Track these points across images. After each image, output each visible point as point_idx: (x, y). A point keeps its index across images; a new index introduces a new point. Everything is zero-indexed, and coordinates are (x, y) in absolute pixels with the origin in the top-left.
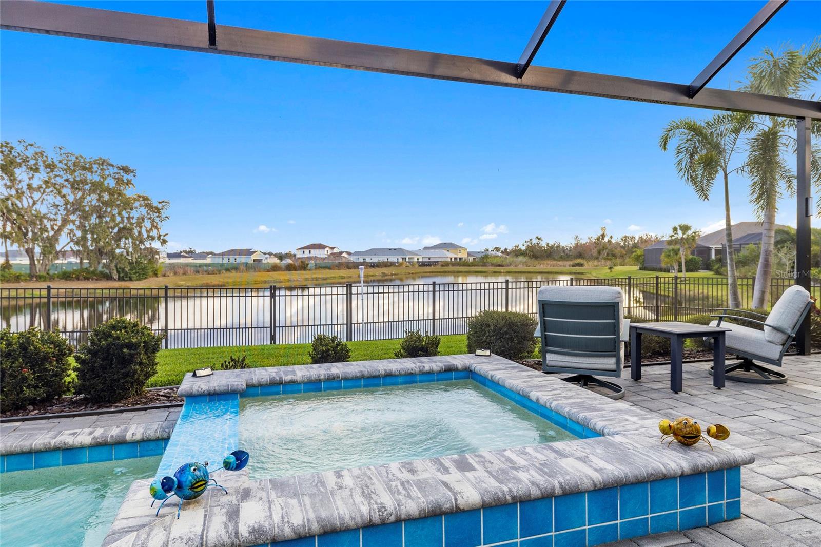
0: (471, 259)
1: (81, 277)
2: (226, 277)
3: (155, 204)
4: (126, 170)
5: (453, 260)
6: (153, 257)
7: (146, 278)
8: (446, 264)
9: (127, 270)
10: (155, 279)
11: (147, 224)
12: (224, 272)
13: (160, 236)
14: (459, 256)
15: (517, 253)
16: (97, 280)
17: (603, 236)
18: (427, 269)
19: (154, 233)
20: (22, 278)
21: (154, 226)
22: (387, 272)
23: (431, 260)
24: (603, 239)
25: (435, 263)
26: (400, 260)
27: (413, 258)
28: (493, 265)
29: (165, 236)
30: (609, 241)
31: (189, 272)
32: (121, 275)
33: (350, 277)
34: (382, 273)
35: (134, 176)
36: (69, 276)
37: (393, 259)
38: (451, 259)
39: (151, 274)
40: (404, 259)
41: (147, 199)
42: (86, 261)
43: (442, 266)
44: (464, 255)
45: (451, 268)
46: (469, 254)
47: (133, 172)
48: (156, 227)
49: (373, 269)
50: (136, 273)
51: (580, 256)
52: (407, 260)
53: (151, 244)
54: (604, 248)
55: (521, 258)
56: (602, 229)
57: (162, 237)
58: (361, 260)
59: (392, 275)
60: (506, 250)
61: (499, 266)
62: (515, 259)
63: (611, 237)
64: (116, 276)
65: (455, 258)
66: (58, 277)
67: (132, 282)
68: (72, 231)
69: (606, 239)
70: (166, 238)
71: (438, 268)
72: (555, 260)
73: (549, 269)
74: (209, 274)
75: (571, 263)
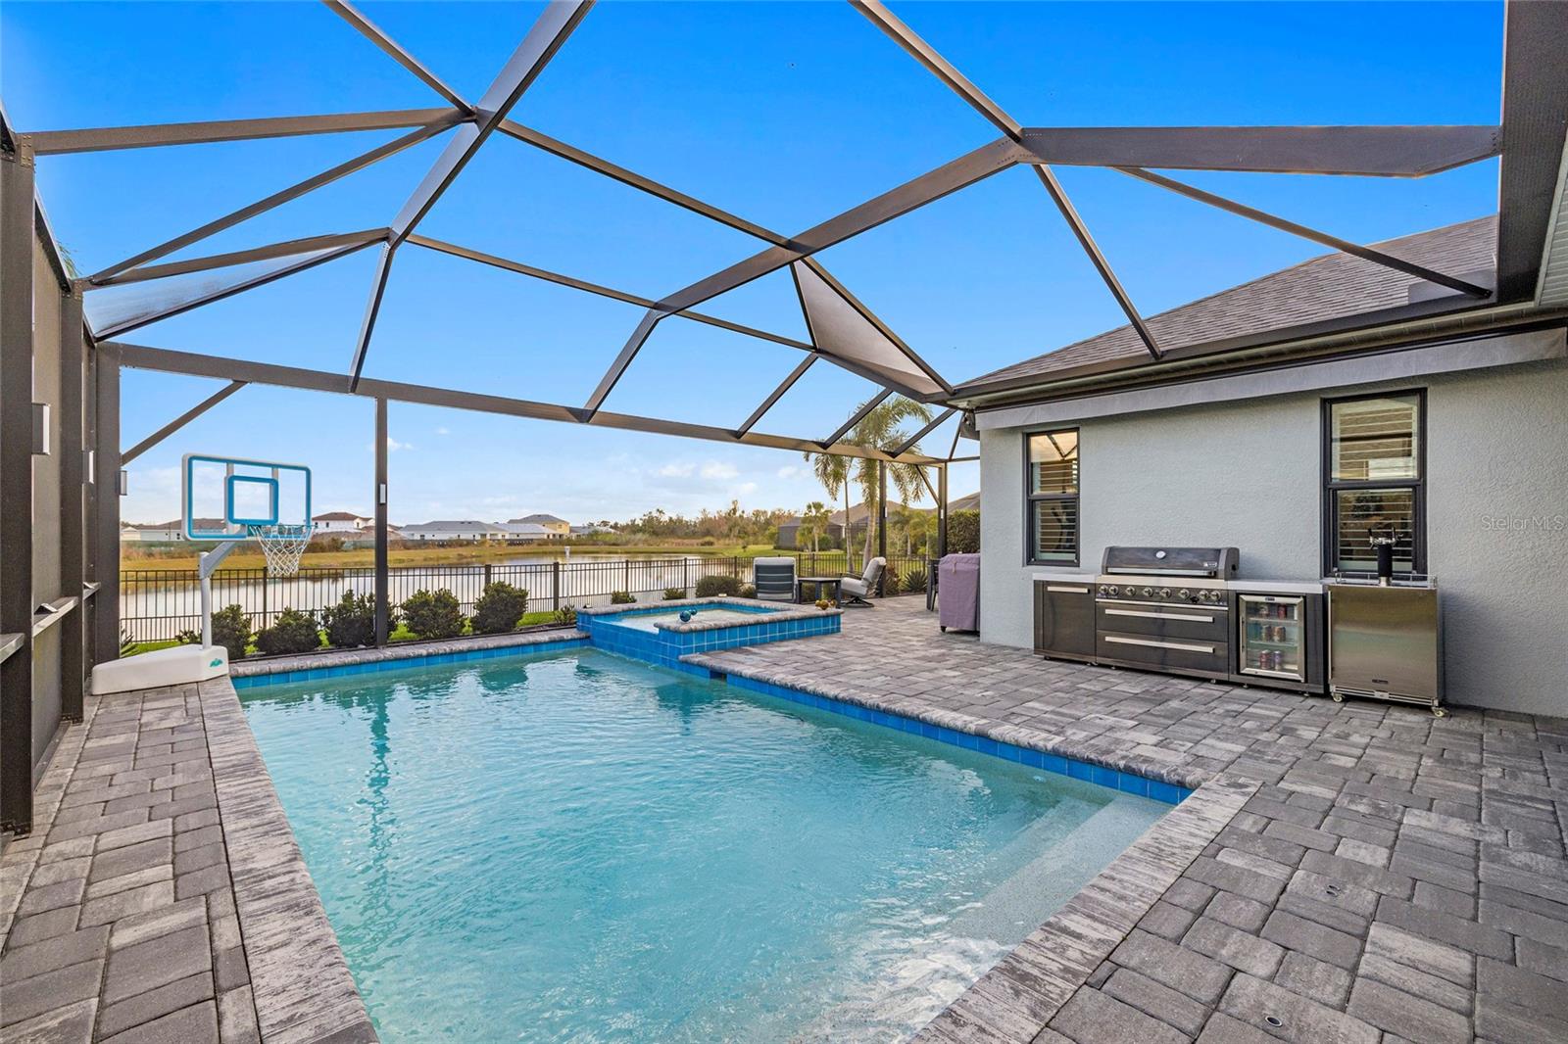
0: (574, 536)
5: (551, 537)
8: (543, 543)
14: (559, 531)
15: (633, 528)
17: (735, 510)
18: (520, 549)
22: (464, 554)
23: (521, 537)
24: (734, 513)
25: (529, 542)
26: (478, 537)
27: (496, 535)
28: (605, 543)
30: (741, 517)
33: (413, 560)
34: (459, 555)
37: (466, 536)
38: (548, 536)
40: (484, 535)
43: (539, 545)
44: (565, 531)
45: (550, 548)
46: (572, 530)
49: (442, 550)
51: (708, 533)
52: (488, 537)
54: (735, 524)
55: (639, 536)
56: (734, 503)
58: (417, 537)
59: (473, 557)
60: (616, 524)
61: (614, 544)
62: (633, 537)
63: (743, 512)
65: (554, 535)
69: (737, 514)
71: (533, 548)
72: (679, 538)
73: (674, 548)
75: (701, 541)
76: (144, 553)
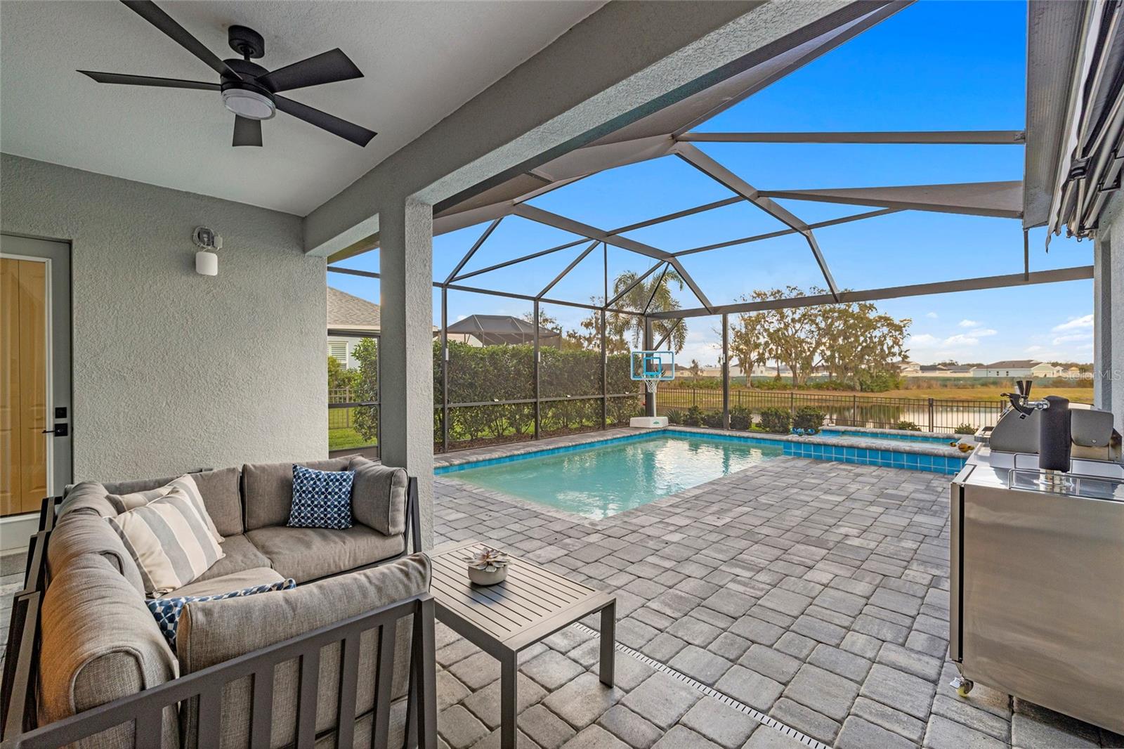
1: (830, 388)
2: (980, 392)
3: (896, 322)
6: (895, 372)
7: (887, 390)
9: (868, 383)
10: (897, 391)
11: (889, 341)
13: (902, 351)
16: (843, 390)
19: (896, 349)
20: (789, 386)
21: (896, 343)
29: (906, 352)
31: (934, 386)
32: (864, 387)
36: (821, 387)
39: (892, 387)
41: (890, 319)
42: (834, 374)
48: (897, 344)
50: (877, 385)
53: (892, 360)
57: (903, 353)
64: (858, 387)
66: (812, 387)
67: (874, 393)
68: (823, 351)
70: (907, 354)
74: (959, 388)
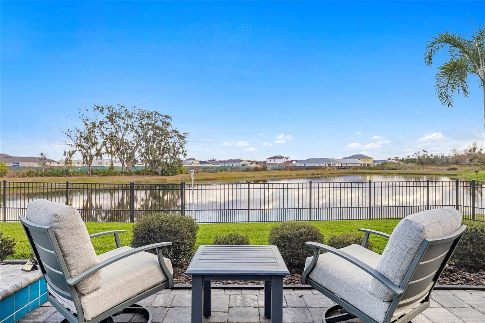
0: (375, 164)
1: (145, 174)
2: (218, 175)
3: (181, 134)
4: (167, 117)
5: (363, 165)
6: (180, 163)
7: (176, 174)
8: (356, 168)
9: (166, 170)
10: (181, 175)
11: (178, 145)
12: (219, 171)
13: (183, 151)
14: (367, 163)
15: (408, 161)
16: (152, 175)
17: (474, 149)
18: (343, 171)
19: (181, 150)
20: (118, 173)
21: (181, 146)
22: (315, 173)
23: (348, 165)
24: (474, 151)
25: (349, 167)
26: (327, 165)
27: (335, 164)
28: (389, 169)
29: (185, 152)
30: (479, 152)
31: (200, 171)
32: (164, 173)
33: (291, 175)
34: (312, 173)
35: (171, 120)
36: (139, 173)
37: (322, 165)
38: (361, 165)
39: (179, 172)
40: (329, 164)
41: (177, 132)
42: (148, 165)
43: (354, 169)
44: (370, 162)
45: (359, 171)
46: (374, 162)
47: (170, 118)
48: (182, 147)
49: (307, 171)
50: (171, 172)
51: (457, 163)
52: (331, 165)
53: (179, 156)
54: (475, 157)
55: (410, 164)
56: (474, 144)
57: (184, 153)
58: (303, 165)
59: (318, 174)
60: (403, 159)
61: (393, 169)
62: (406, 165)
63: (481, 150)
64: (160, 173)
65: (364, 164)
66: (134, 173)
67: (168, 176)
68: (140, 149)
69: (477, 151)
70: (186, 153)
71: (351, 170)
72: (437, 165)
73: (430, 171)
74: (210, 172)
75: (448, 167)
76: (202, 171)
